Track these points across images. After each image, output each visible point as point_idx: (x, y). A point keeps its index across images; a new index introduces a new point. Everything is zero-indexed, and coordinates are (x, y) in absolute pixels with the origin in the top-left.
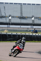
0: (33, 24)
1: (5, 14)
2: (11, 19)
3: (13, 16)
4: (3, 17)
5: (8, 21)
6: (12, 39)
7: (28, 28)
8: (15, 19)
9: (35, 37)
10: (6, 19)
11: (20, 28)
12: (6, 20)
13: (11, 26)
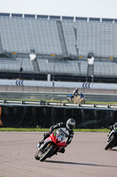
1: (77, 50)
2: (93, 65)
4: (70, 59)
5: (84, 71)
10: (79, 64)
12: (79, 66)
13: (94, 85)
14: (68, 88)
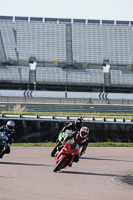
0: (106, 87)
1: (17, 54)
2: (35, 71)
3: (41, 60)
4: (10, 64)
5: (25, 77)
6: (39, 134)
7: (90, 100)
8: (50, 69)
9: (114, 128)
10: (20, 70)
11: (66, 98)
12: (20, 72)
13: (36, 94)
14: (8, 97)
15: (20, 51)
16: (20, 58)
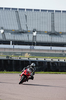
2: (36, 36)
3: (39, 31)
5: (31, 39)
7: (63, 51)
8: (43, 35)
10: (28, 36)
11: (51, 50)
13: (36, 47)
14: (22, 49)
15: (28, 26)
16: (28, 29)
